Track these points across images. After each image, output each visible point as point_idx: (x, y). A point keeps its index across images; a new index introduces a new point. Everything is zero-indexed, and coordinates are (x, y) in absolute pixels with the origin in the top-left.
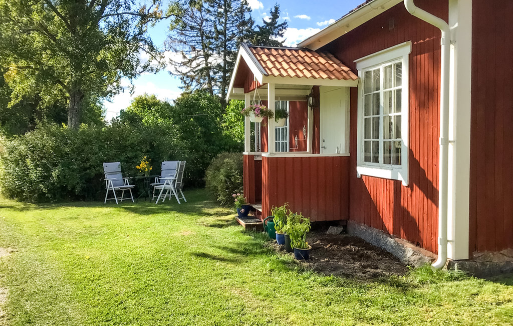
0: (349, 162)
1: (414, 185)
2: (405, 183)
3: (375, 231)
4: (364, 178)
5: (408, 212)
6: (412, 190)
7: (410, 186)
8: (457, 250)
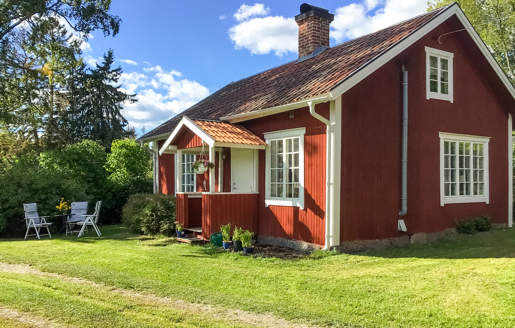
0: (259, 197)
1: (308, 209)
2: (302, 208)
3: (280, 239)
4: (271, 207)
5: (304, 225)
6: (306, 211)
7: (305, 210)
8: (334, 241)
